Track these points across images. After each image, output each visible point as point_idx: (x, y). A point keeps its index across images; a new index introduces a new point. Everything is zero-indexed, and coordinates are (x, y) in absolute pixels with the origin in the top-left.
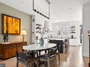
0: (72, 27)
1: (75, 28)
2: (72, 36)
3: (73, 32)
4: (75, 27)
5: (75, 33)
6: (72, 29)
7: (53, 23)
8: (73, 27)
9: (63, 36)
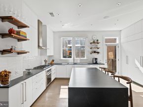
0: (94, 42)
3: (95, 52)
4: (99, 41)
7: (54, 30)
9: (77, 60)
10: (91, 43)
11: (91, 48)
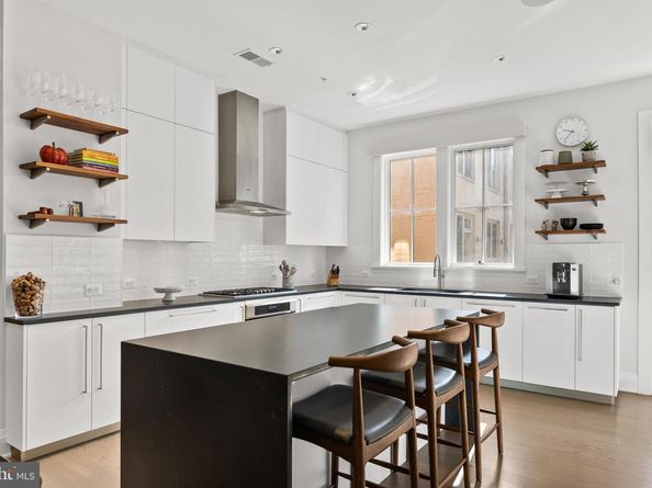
0: (565, 163)
1: (595, 165)
2: (561, 269)
3: (568, 225)
4: (598, 155)
5: (594, 228)
6: (565, 181)
8: (577, 156)
9: (460, 272)
10: (545, 170)
11: (545, 202)
